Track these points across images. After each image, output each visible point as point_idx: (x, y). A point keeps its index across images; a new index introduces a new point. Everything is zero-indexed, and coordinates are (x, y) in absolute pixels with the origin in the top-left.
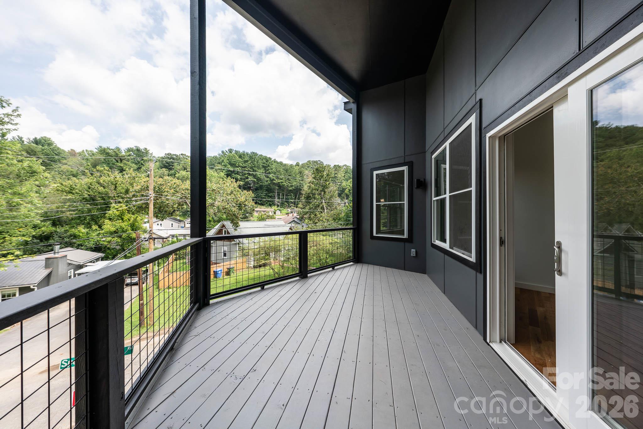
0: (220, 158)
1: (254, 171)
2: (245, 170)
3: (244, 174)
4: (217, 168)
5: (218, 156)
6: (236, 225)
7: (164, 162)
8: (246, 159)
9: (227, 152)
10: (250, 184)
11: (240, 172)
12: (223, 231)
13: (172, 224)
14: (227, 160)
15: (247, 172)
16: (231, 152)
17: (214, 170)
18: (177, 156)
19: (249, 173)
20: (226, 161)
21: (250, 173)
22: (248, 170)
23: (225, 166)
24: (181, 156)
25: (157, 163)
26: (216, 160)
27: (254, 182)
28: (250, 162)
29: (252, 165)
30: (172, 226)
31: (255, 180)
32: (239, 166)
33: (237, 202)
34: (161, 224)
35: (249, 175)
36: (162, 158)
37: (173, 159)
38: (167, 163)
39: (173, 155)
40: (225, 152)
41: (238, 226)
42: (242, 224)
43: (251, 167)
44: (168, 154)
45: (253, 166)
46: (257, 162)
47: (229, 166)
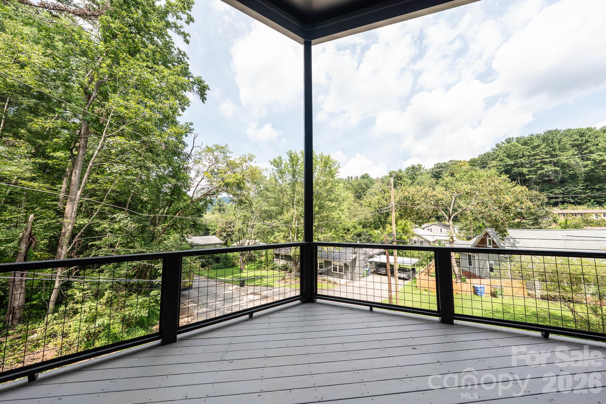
0: (495, 153)
1: (553, 156)
2: (535, 159)
3: (534, 164)
4: (491, 165)
5: (491, 151)
6: (503, 233)
7: (434, 172)
8: (535, 144)
9: (503, 143)
10: (549, 176)
11: (527, 163)
12: (487, 240)
13: (441, 229)
14: (504, 153)
15: (539, 161)
16: (509, 142)
17: (487, 168)
18: (445, 163)
19: (543, 161)
20: (502, 155)
21: (545, 161)
22: (540, 157)
23: (501, 160)
24: (450, 163)
25: (429, 175)
26: (489, 157)
27: (556, 172)
28: (543, 146)
29: (549, 150)
30: (441, 231)
31: (557, 168)
32: (523, 156)
33: (500, 204)
34: (431, 229)
35: (544, 164)
36: (433, 169)
37: (442, 167)
38: (436, 172)
39: (442, 164)
40: (501, 144)
41: (505, 235)
42: (512, 233)
43: (546, 152)
44: (437, 164)
45: (551, 149)
46: (559, 143)
47: (507, 159)
